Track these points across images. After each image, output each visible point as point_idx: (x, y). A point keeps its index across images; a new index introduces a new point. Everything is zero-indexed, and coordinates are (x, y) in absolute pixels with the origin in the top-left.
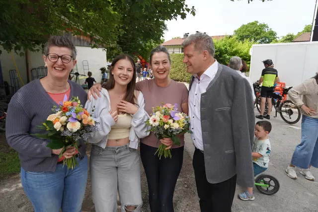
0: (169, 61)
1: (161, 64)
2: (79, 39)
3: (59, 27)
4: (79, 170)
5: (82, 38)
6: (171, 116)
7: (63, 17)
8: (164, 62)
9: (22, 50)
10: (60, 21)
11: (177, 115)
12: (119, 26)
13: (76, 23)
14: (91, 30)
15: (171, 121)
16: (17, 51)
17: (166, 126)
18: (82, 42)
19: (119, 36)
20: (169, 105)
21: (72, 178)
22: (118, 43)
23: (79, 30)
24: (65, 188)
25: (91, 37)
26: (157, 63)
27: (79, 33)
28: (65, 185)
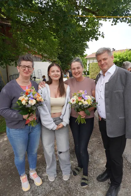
0: (81, 67)
1: (76, 69)
2: (36, 57)
3: (24, 51)
4: (36, 130)
5: (37, 57)
6: (82, 97)
7: (26, 45)
8: (78, 68)
9: (4, 65)
10: (25, 47)
11: (86, 96)
12: (58, 47)
13: (33, 47)
14: (42, 51)
15: (83, 100)
16: (2, 66)
17: (80, 104)
18: (37, 58)
19: (58, 54)
20: (81, 91)
21: (32, 134)
22: (58, 58)
23: (35, 52)
24: (29, 139)
25: (42, 55)
26: (74, 69)
27: (35, 53)
28: (29, 137)
